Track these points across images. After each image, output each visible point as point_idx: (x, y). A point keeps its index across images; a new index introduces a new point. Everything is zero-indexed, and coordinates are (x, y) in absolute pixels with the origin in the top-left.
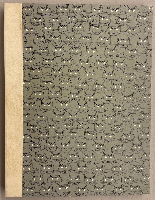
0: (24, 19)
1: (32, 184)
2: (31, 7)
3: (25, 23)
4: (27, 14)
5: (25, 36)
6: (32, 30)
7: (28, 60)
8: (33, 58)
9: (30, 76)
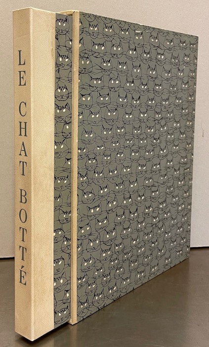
0: (58, 39)
1: (64, 303)
2: (66, 20)
3: (58, 47)
4: (61, 31)
5: (58, 68)
6: (67, 60)
7: (61, 109)
8: (67, 105)
9: (64, 134)
